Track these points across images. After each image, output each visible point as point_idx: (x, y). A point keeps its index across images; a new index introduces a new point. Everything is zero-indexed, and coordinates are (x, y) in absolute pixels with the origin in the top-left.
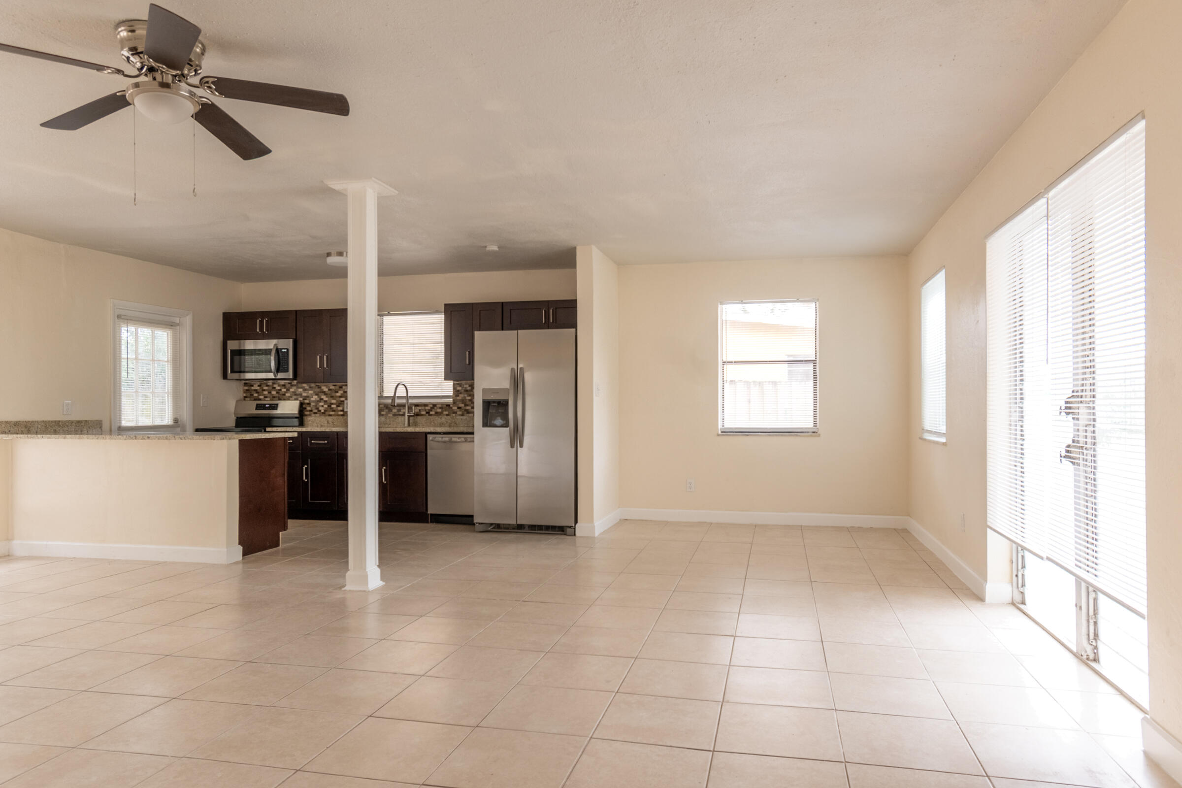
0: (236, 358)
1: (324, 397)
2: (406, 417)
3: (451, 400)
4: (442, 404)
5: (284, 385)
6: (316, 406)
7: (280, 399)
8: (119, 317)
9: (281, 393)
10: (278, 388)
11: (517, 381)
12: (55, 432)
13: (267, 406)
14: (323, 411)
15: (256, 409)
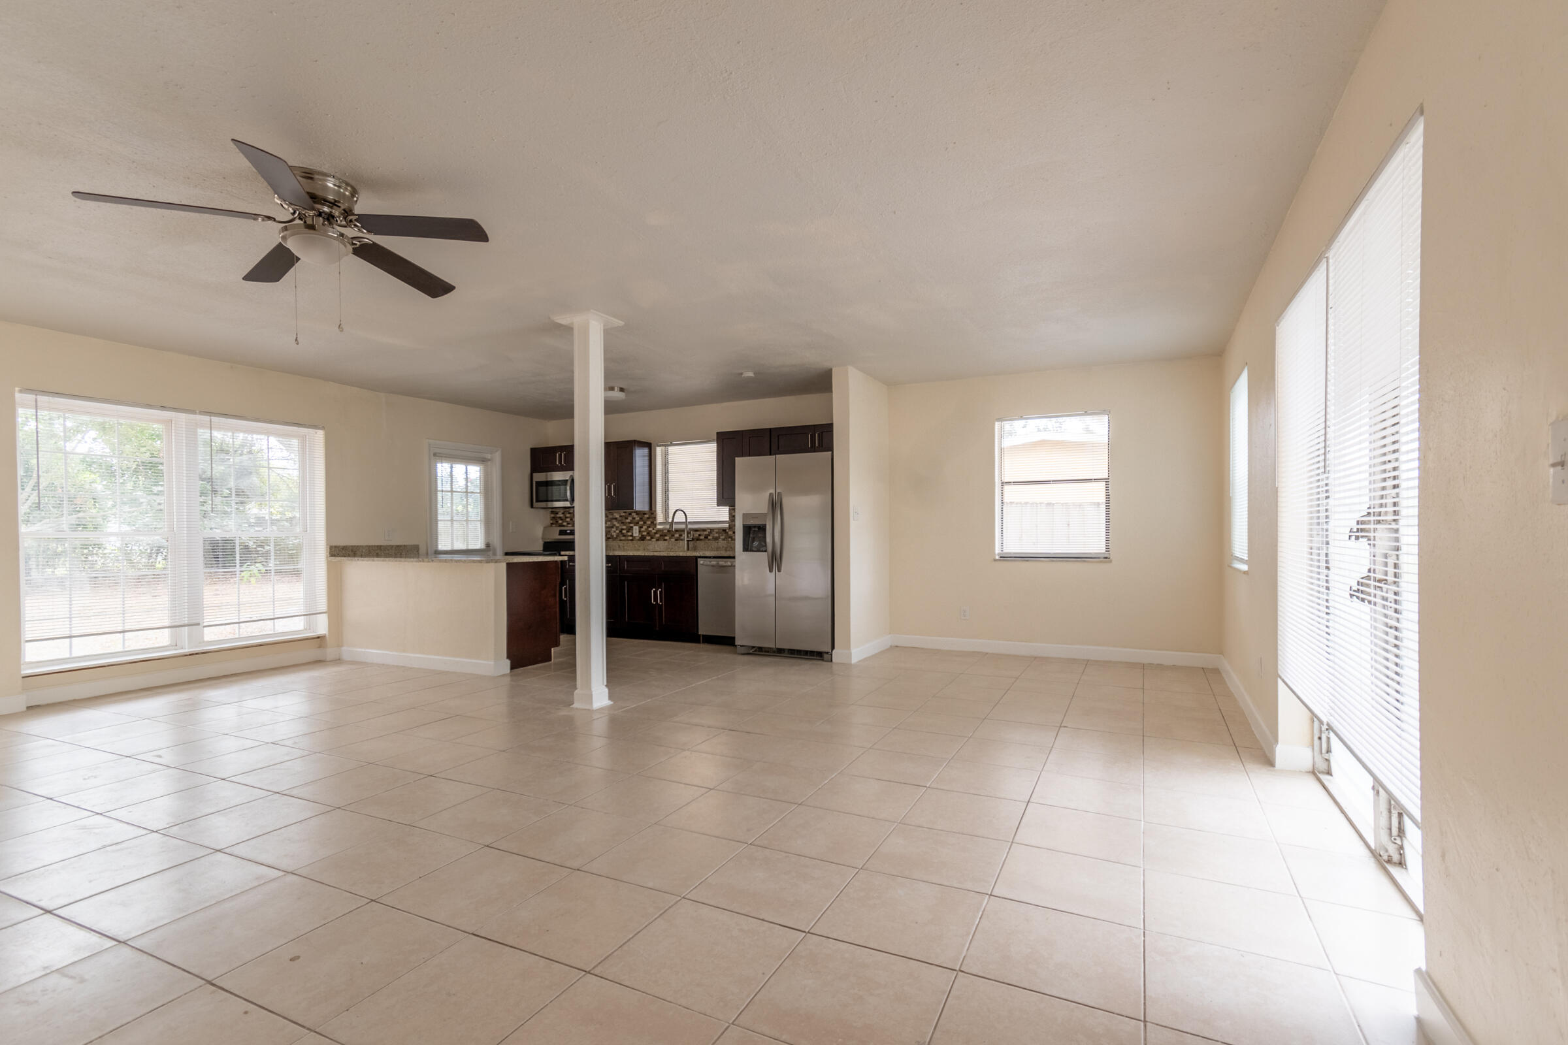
0: (542, 489)
1: (616, 523)
2: (686, 542)
3: (727, 525)
4: (719, 529)
8: (435, 455)
11: (775, 505)
12: (378, 556)
13: (568, 531)
14: (615, 536)
15: (559, 535)
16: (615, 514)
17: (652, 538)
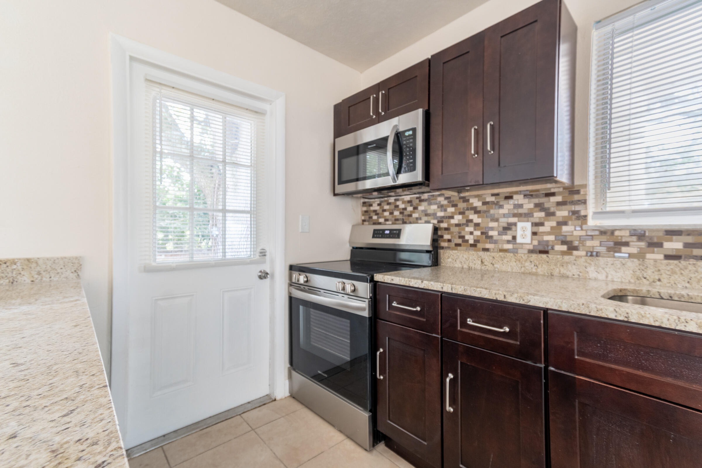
0: (349, 162)
5: (410, 202)
6: (460, 233)
7: (404, 223)
9: (406, 213)
10: (402, 206)
13: (387, 232)
15: (373, 237)
16: (471, 201)
17: (572, 248)
